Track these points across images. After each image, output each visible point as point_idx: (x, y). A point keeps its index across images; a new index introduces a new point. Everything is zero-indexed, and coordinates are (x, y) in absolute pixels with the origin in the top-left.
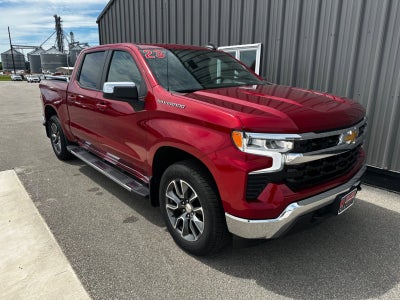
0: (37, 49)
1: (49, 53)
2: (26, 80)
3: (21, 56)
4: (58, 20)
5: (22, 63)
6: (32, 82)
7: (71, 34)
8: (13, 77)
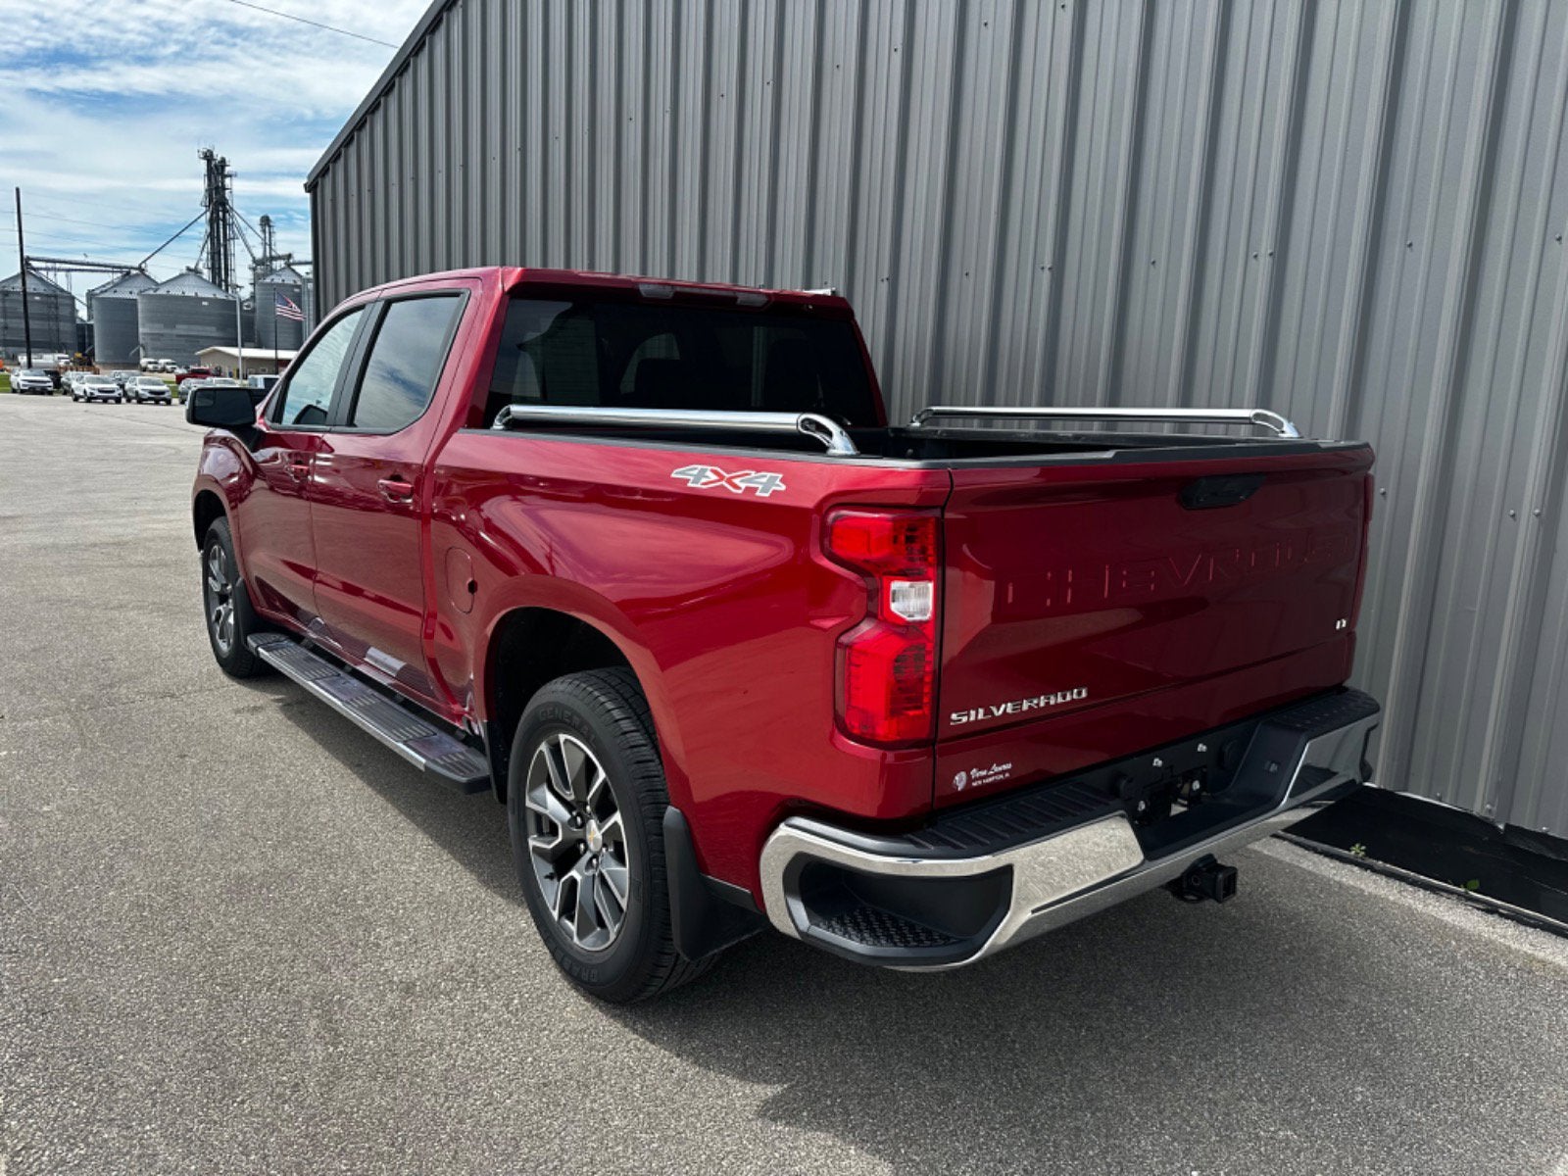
0: (126, 274)
1: (176, 291)
2: (67, 391)
3: (60, 300)
4: (216, 171)
5: (65, 326)
6: (90, 399)
7: (266, 221)
8: (20, 377)
